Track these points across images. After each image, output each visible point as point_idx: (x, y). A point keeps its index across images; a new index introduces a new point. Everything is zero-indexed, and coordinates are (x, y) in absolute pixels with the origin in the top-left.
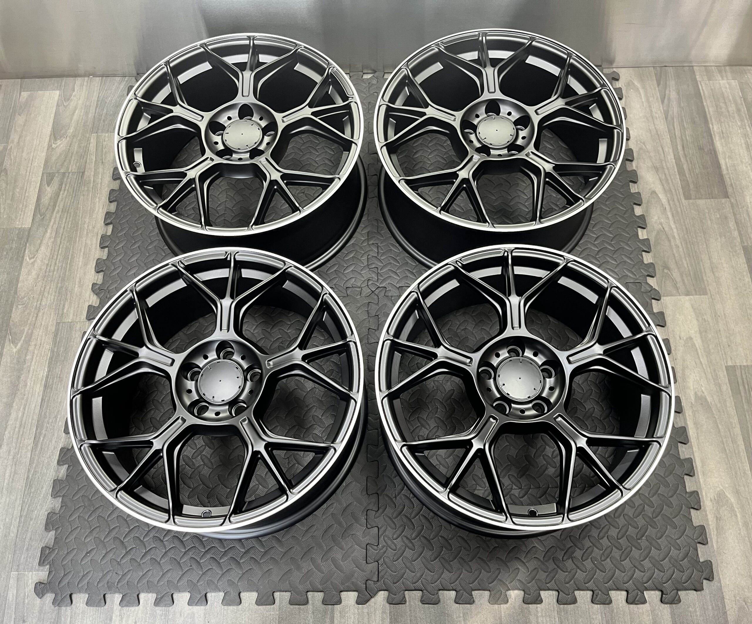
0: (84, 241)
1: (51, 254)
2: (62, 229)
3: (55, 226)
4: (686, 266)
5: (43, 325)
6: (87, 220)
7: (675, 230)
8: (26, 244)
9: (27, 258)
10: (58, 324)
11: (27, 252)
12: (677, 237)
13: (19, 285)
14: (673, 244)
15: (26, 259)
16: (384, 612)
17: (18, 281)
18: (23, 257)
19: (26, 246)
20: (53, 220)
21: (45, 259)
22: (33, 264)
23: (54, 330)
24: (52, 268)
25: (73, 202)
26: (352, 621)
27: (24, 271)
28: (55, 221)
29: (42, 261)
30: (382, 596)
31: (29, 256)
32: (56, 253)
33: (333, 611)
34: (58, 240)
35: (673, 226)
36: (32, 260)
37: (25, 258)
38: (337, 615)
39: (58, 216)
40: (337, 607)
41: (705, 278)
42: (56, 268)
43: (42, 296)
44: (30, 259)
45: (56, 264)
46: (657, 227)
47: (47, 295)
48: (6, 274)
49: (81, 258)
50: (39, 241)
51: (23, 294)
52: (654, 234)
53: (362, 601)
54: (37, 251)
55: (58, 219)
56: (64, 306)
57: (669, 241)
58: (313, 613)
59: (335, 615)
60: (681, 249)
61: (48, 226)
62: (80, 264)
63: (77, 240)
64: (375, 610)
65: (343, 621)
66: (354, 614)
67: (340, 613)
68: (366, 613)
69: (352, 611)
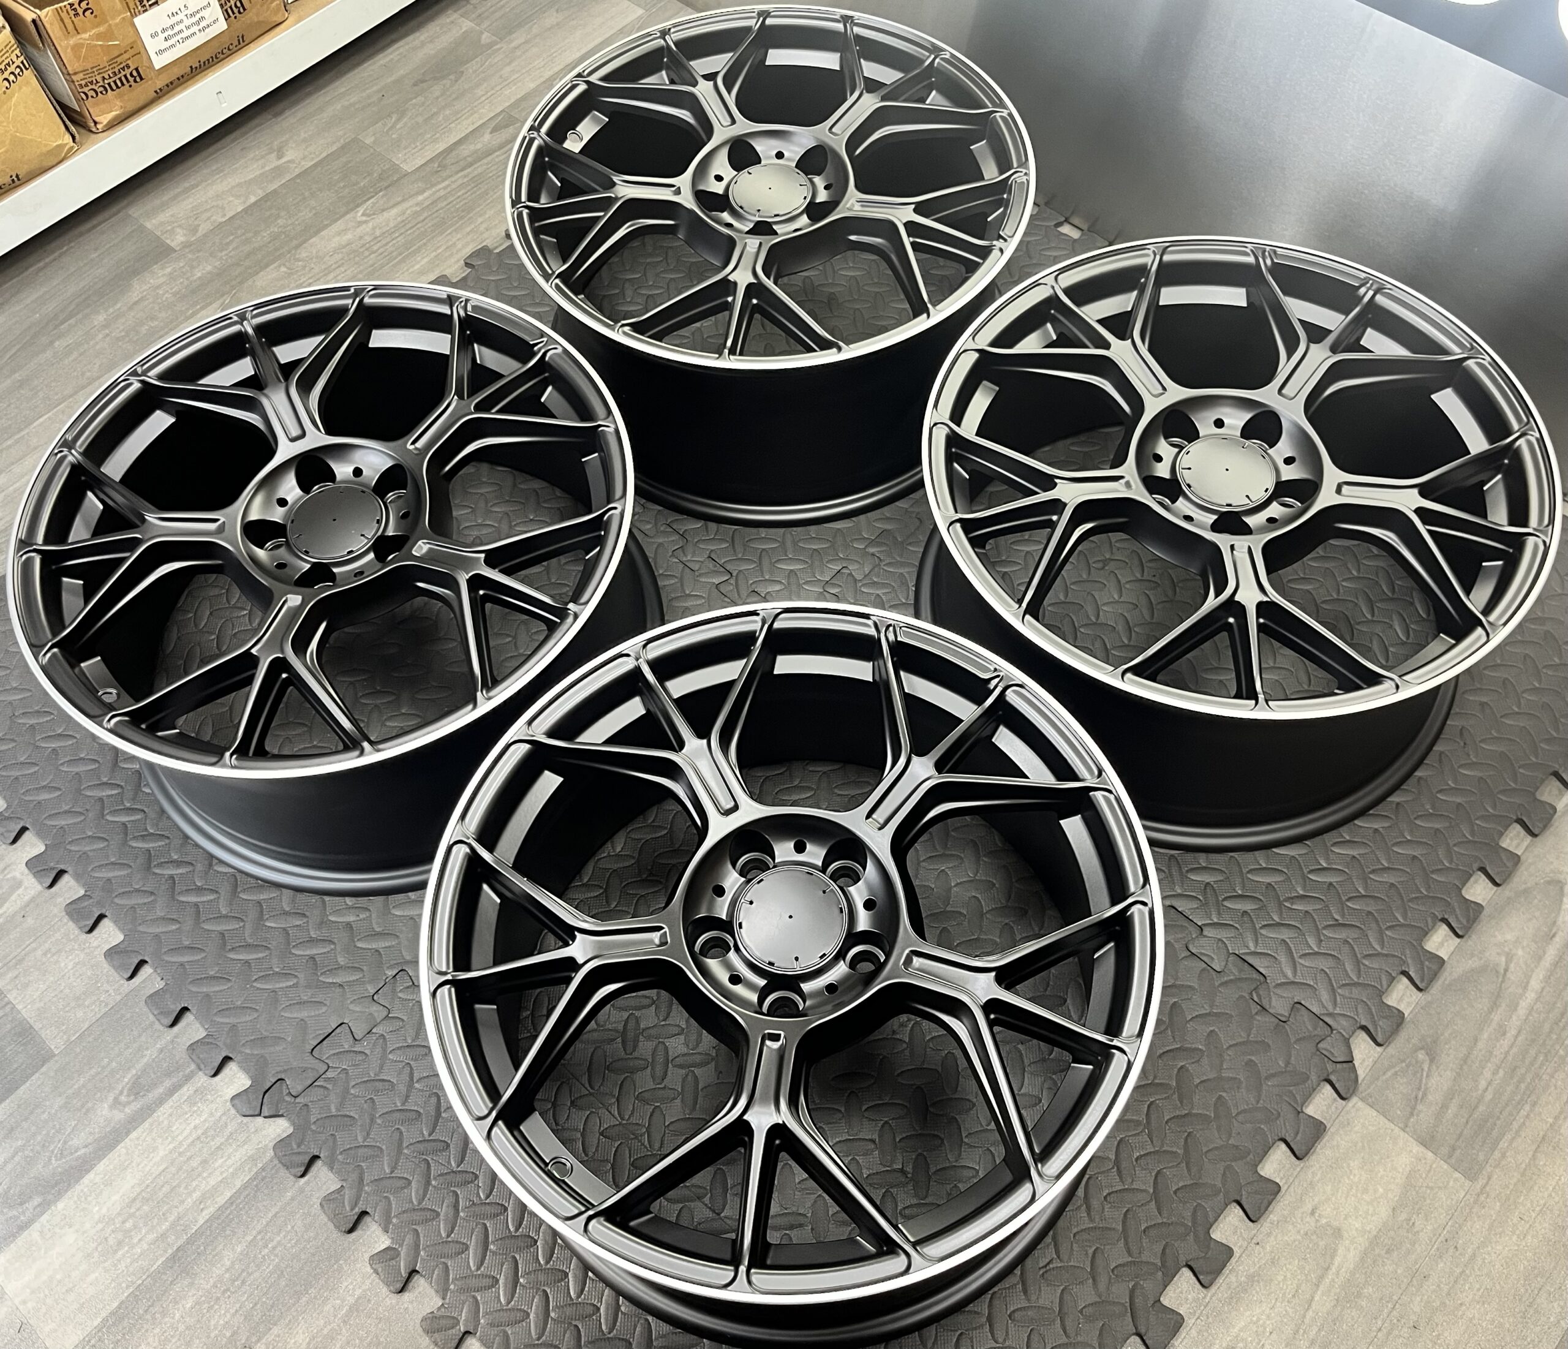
0: (455, 240)
1: (395, 226)
2: (445, 203)
3: (442, 193)
4: (1483, 1084)
7: (1531, 996)
8: (381, 191)
9: (361, 210)
11: (369, 203)
12: (1522, 1011)
13: (314, 239)
14: (1496, 1017)
15: (358, 212)
16: (253, 1159)
17: (317, 232)
18: (358, 206)
19: (377, 194)
20: (447, 183)
21: (380, 228)
22: (361, 223)
24: (375, 248)
26: (197, 1122)
27: (339, 225)
28: (449, 185)
29: (374, 228)
30: (281, 1127)
31: (366, 209)
32: (403, 230)
33: (188, 1078)
34: (425, 215)
35: (1535, 984)
36: (364, 218)
37: (359, 209)
38: (187, 1091)
39: (460, 182)
40: (202, 1079)
41: (1503, 1144)
42: (381, 251)
43: (325, 275)
44: (364, 214)
45: (386, 244)
46: (1494, 956)
48: (314, 212)
49: (426, 260)
50: (400, 199)
51: (305, 255)
52: (1473, 963)
53: (242, 1105)
54: (383, 210)
55: (454, 186)
57: (1494, 1005)
58: (161, 1050)
59: (185, 1088)
60: (1505, 1043)
61: (433, 186)
63: (449, 231)
64: (245, 1143)
65: (186, 1107)
66: (211, 1114)
67: (196, 1091)
68: (230, 1129)
69: (214, 1106)
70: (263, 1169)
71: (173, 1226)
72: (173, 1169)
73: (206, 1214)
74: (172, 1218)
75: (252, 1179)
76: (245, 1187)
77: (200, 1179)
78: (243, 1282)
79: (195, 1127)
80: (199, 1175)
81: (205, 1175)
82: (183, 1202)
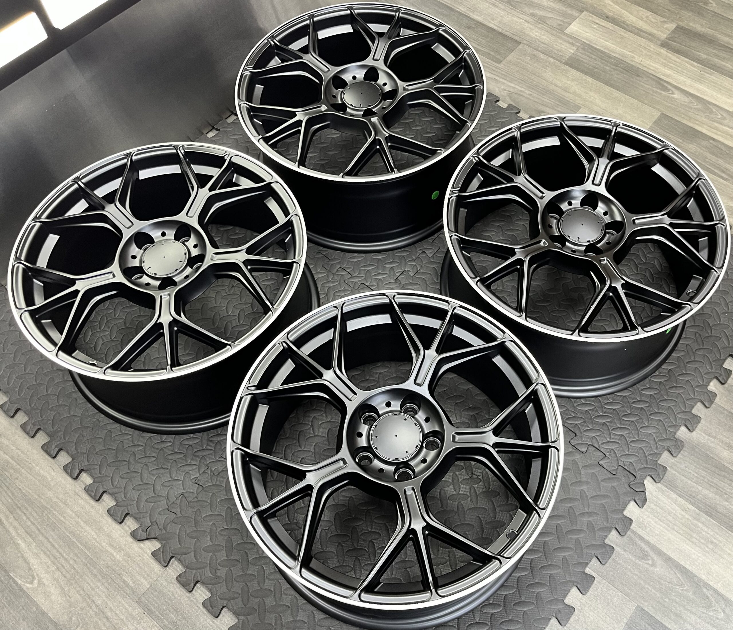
0: (71, 513)
1: (49, 557)
2: (32, 527)
3: (21, 531)
5: (125, 620)
6: (50, 494)
7: (517, 87)
8: (9, 576)
9: (27, 586)
10: (139, 602)
11: (19, 582)
12: (523, 89)
13: (51, 615)
14: (526, 95)
15: (28, 588)
16: (663, 492)
17: (44, 614)
18: (21, 589)
19: (10, 577)
20: (12, 530)
21: (48, 567)
22: (40, 583)
23: (140, 610)
24: (67, 567)
25: (13, 494)
26: (653, 522)
27: (40, 600)
28: (14, 527)
29: (47, 572)
30: (648, 483)
31: (27, 582)
32: (55, 551)
33: (634, 533)
34: (41, 538)
35: (513, 85)
36: (36, 582)
37: (24, 588)
38: (640, 532)
39: (12, 519)
40: (633, 526)
41: (568, 99)
42: (71, 562)
43: (89, 598)
44: (32, 583)
45: (66, 559)
47: (93, 593)
48: (21, 621)
49: (88, 528)
50: (21, 560)
51: (65, 618)
52: (508, 99)
53: (642, 502)
54: (30, 569)
55: (16, 524)
56: (124, 582)
57: (522, 95)
58: (625, 550)
59: (639, 533)
61: (12, 538)
62: (93, 533)
63: (62, 518)
64: (657, 498)
65: (648, 530)
66: (648, 517)
67: (640, 527)
68: (654, 507)
69: (645, 517)
70: (666, 487)
71: (698, 520)
72: (675, 527)
73: (690, 507)
74: (696, 522)
75: (672, 490)
76: (675, 492)
77: (677, 514)
78: (712, 482)
79: (656, 522)
80: (675, 515)
81: (674, 512)
82: (688, 519)
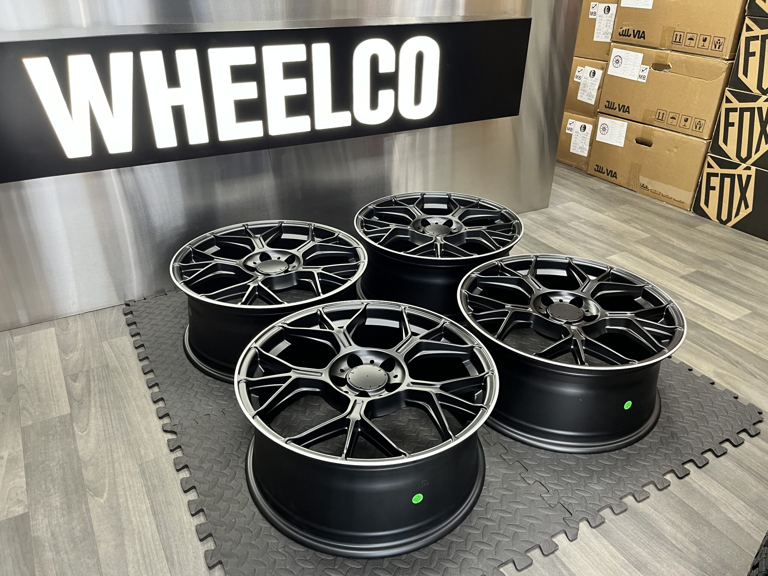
0: (134, 404)
1: (104, 423)
2: (106, 403)
3: (98, 404)
5: (124, 472)
6: (129, 391)
8: (72, 424)
10: (140, 465)
11: (76, 429)
13: (80, 453)
15: (78, 434)
16: (596, 537)
17: (76, 450)
18: (74, 434)
19: (72, 426)
20: (93, 401)
21: (99, 428)
22: (88, 435)
23: (138, 470)
24: (111, 431)
25: (108, 384)
26: (579, 556)
27: (80, 444)
28: (96, 401)
29: (96, 430)
30: (583, 525)
31: (80, 431)
32: (109, 420)
33: (558, 558)
34: (107, 411)
36: (86, 432)
37: (76, 433)
38: (564, 559)
39: (97, 397)
40: (558, 552)
42: (115, 429)
43: (111, 452)
44: (82, 432)
45: (113, 427)
47: (116, 450)
48: (60, 450)
49: (138, 415)
50: (86, 418)
51: (88, 458)
54: (87, 425)
55: (98, 400)
56: (139, 451)
58: (543, 568)
59: (562, 559)
61: (90, 406)
62: (139, 419)
63: (127, 405)
64: (589, 539)
65: (571, 560)
66: (576, 550)
67: (564, 555)
68: (583, 545)
69: (572, 549)
70: (601, 534)
71: (625, 569)
72: (600, 567)
73: (620, 556)
74: (622, 569)
75: (606, 538)
76: (608, 541)
77: (605, 557)
78: (648, 545)
79: (581, 557)
80: (603, 557)
81: (603, 555)
82: (615, 565)
